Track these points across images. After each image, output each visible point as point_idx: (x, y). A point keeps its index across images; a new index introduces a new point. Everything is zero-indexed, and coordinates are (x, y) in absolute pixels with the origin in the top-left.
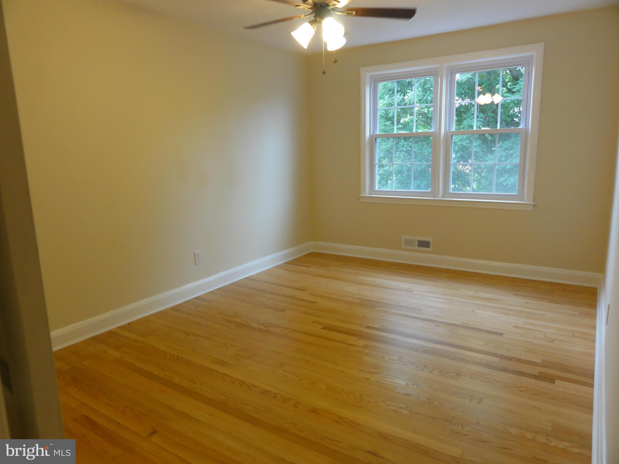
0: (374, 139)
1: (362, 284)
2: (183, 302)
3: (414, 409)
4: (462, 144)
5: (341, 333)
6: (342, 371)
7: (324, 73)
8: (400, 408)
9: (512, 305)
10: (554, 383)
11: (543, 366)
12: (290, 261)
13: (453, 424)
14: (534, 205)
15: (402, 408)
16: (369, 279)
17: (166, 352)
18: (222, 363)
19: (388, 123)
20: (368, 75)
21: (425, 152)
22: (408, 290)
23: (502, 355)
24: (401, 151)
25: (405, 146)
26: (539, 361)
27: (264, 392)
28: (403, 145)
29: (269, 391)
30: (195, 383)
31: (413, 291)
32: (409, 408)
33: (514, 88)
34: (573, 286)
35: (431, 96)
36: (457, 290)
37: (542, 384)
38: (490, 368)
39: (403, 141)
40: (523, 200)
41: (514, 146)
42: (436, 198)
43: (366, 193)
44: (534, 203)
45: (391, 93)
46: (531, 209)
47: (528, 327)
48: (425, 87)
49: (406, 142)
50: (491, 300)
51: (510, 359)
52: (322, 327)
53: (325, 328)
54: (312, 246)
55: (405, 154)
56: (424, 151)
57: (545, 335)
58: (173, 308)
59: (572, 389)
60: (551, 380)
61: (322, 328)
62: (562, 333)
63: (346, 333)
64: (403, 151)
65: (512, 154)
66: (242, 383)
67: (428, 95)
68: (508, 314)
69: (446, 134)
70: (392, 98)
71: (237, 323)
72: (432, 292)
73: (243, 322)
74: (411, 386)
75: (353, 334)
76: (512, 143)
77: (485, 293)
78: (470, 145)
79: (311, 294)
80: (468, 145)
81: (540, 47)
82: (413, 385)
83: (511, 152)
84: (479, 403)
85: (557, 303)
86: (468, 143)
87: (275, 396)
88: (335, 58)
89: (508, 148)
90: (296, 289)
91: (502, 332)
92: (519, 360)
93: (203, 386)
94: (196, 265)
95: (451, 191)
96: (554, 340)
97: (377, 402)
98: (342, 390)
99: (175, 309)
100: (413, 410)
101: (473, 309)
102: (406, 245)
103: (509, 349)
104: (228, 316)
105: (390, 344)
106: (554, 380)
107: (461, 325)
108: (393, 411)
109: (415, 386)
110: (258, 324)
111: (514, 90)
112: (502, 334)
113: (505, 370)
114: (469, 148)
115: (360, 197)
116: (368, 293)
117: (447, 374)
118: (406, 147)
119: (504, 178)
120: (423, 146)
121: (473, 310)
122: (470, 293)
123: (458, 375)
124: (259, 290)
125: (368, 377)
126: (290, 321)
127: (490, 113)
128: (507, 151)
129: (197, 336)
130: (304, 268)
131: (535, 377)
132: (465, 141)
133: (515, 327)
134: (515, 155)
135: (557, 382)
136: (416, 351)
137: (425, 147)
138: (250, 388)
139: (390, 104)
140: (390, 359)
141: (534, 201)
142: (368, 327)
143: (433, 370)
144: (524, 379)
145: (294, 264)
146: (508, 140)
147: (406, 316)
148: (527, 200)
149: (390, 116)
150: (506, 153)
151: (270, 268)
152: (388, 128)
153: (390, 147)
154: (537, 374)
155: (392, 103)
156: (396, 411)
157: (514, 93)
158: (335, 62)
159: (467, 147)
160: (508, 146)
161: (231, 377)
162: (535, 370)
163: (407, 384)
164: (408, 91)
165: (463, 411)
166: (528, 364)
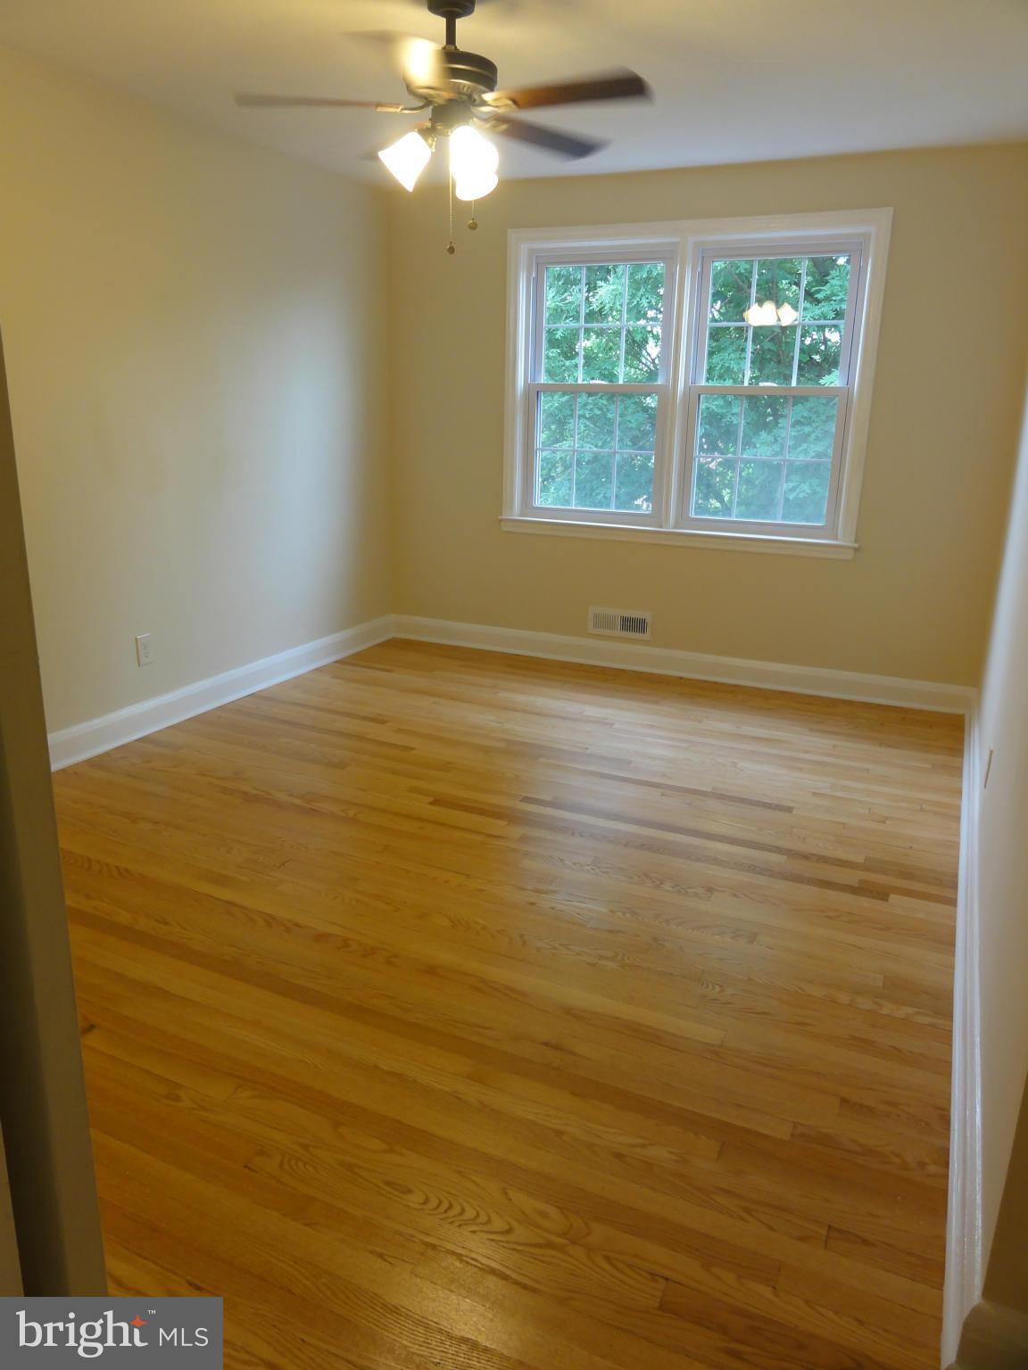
0: (534, 393)
1: (507, 709)
2: (112, 750)
3: (628, 958)
4: (708, 408)
5: (472, 812)
6: (481, 891)
7: (451, 250)
8: (601, 957)
9: (807, 752)
10: (887, 900)
11: (868, 869)
12: (348, 657)
13: (703, 984)
14: (856, 550)
15: (607, 958)
16: (521, 699)
17: (89, 859)
18: (221, 880)
19: (553, 352)
20: (524, 248)
21: (630, 422)
22: (603, 722)
23: (790, 850)
24: (580, 417)
25: (589, 407)
26: (860, 859)
27: (321, 937)
28: (586, 405)
29: (330, 935)
30: (166, 924)
31: (613, 724)
32: (619, 958)
33: (819, 291)
34: (920, 712)
35: (647, 298)
36: (700, 721)
37: (866, 903)
38: (771, 876)
39: (584, 396)
40: (836, 539)
41: (814, 417)
42: (661, 527)
43: (515, 512)
44: (856, 545)
45: (560, 283)
46: (849, 555)
47: (839, 794)
48: (636, 277)
49: (591, 398)
50: (768, 741)
51: (806, 857)
52: (432, 799)
53: (438, 801)
54: (393, 625)
55: (588, 424)
56: (629, 418)
57: (870, 809)
58: (90, 763)
59: (918, 909)
60: (882, 894)
61: (431, 803)
62: (901, 804)
63: (482, 812)
64: (584, 416)
65: (808, 435)
66: (270, 920)
67: (642, 295)
68: (801, 769)
69: (688, 390)
70: (563, 297)
71: (245, 793)
72: (651, 726)
73: (256, 792)
74: (620, 914)
75: (496, 813)
76: (809, 411)
77: (756, 727)
78: (724, 411)
79: (400, 731)
80: (720, 411)
81: (884, 216)
82: (624, 913)
83: (807, 429)
84: (752, 942)
85: (890, 746)
86: (722, 407)
87: (346, 943)
88: (473, 219)
89: (802, 420)
90: (365, 718)
91: (791, 805)
92: (822, 859)
93: (185, 929)
94: (139, 665)
95: (693, 515)
96: (887, 818)
97: (555, 948)
98: (484, 928)
99: (96, 763)
100: (628, 961)
101: (735, 760)
102: (595, 626)
103: (804, 838)
104: (219, 778)
105: (573, 834)
106: (887, 895)
107: (711, 793)
108: (589, 964)
109: (628, 915)
110: (291, 795)
111: (819, 296)
112: (789, 810)
113: (798, 879)
114: (721, 419)
115: (501, 521)
116: (521, 729)
117: (689, 890)
118: (591, 410)
119: (791, 485)
120: (626, 408)
121: (733, 763)
122: (727, 727)
123: (710, 890)
124: (284, 722)
125: (532, 900)
126: (361, 789)
127: (769, 344)
128: (799, 428)
129: (158, 823)
130: (379, 674)
131: (854, 890)
132: (716, 403)
133: (814, 794)
134: (813, 436)
135: (893, 897)
136: (626, 845)
137: (630, 410)
138: (288, 930)
139: (559, 310)
140: (574, 864)
141: (856, 542)
142: (526, 800)
143: (662, 883)
144: (831, 894)
145: (355, 665)
146: (803, 404)
147: (603, 776)
148: (844, 538)
149: (557, 336)
150: (798, 431)
151: (303, 674)
152: (553, 365)
153: (556, 408)
154: (856, 885)
155: (563, 308)
156: (594, 965)
157: (818, 301)
158: (473, 227)
159: (718, 414)
160: (802, 417)
161: (246, 909)
162: (853, 877)
163: (612, 912)
164: (600, 283)
165: (721, 959)
166: (836, 865)
